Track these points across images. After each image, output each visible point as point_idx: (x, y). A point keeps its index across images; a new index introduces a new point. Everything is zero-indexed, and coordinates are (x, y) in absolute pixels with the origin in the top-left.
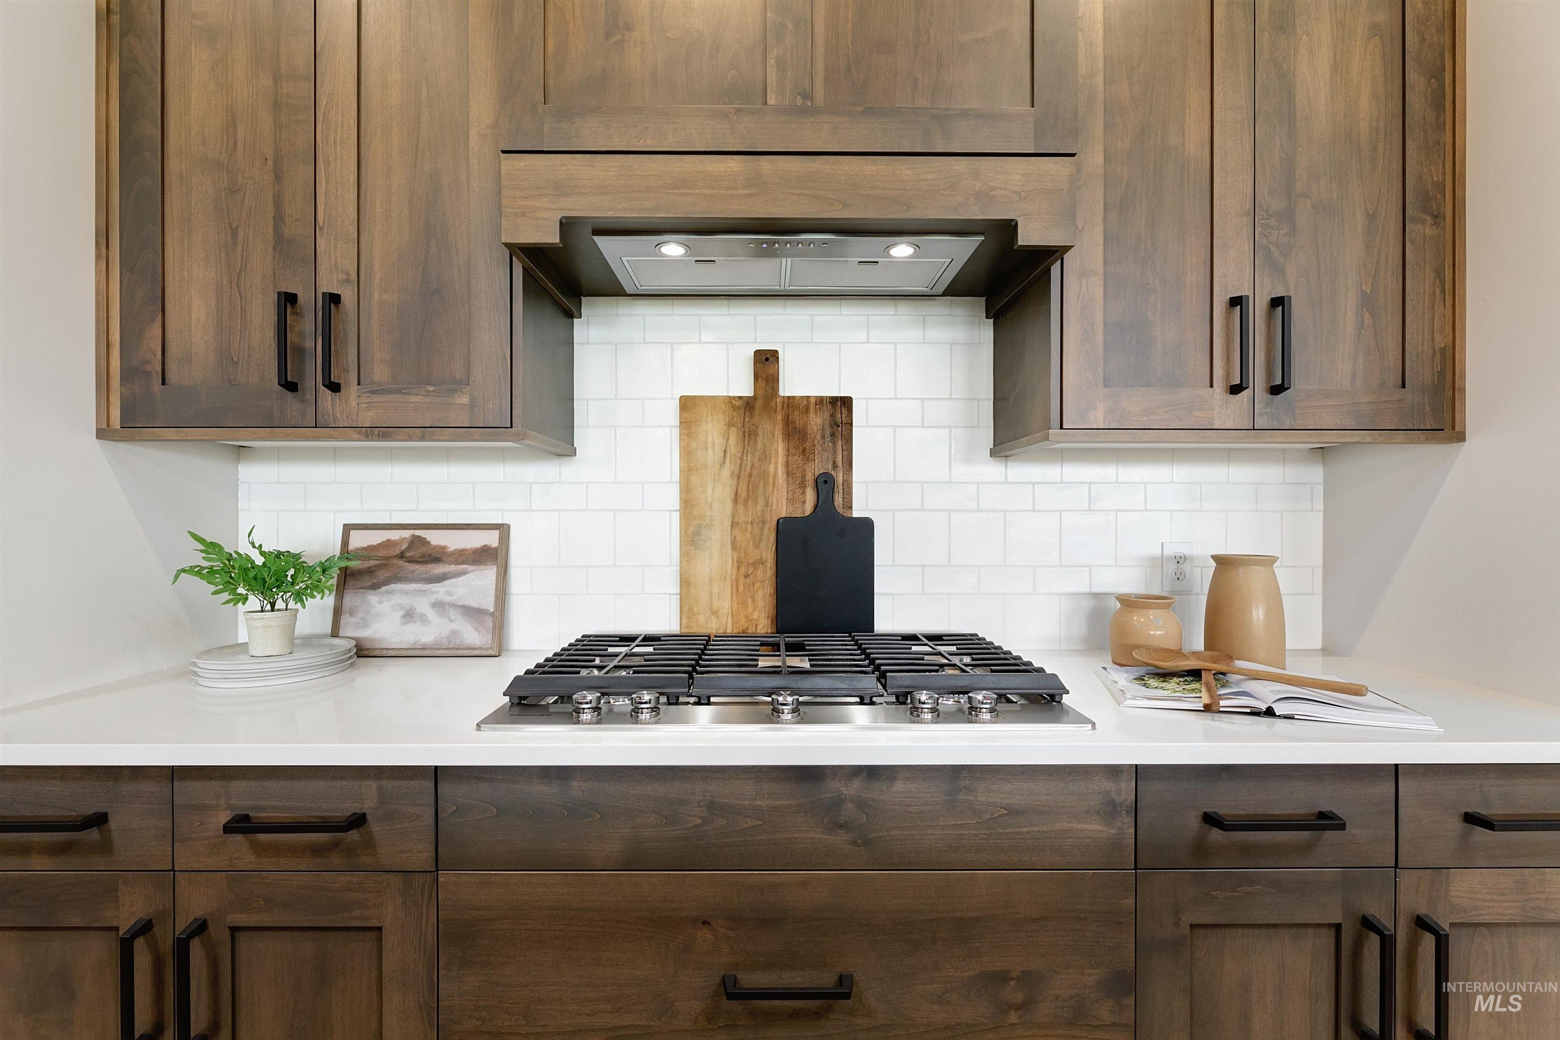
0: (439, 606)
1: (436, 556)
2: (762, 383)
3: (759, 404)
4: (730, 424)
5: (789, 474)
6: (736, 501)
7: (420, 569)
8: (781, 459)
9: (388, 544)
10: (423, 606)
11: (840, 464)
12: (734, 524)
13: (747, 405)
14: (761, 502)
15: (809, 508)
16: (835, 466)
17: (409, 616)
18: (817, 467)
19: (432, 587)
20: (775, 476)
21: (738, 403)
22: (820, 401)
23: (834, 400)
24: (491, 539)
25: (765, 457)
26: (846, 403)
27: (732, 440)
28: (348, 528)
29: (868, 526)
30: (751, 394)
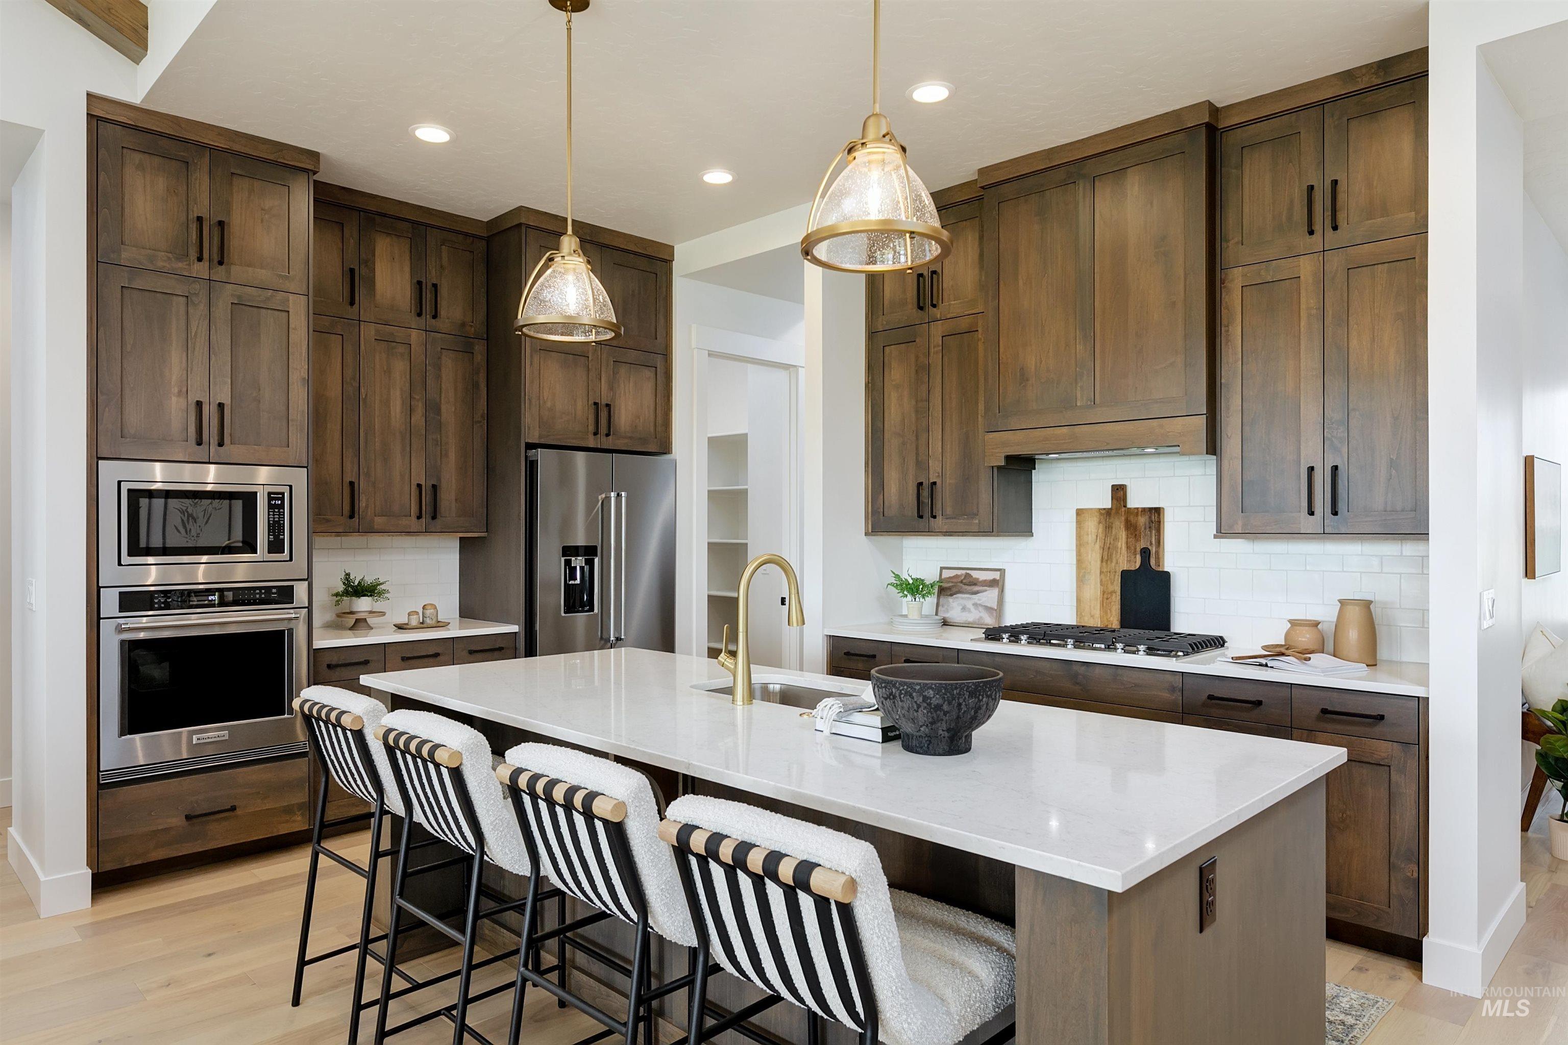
0: (975, 605)
1: (975, 583)
2: (1115, 502)
3: (1113, 511)
4: (1100, 522)
5: (1128, 548)
6: (1102, 561)
7: (969, 588)
8: (1124, 540)
9: (957, 576)
10: (969, 604)
11: (1154, 542)
12: (1101, 572)
13: (1108, 512)
14: (1114, 561)
15: (1138, 565)
16: (1151, 544)
17: (964, 609)
18: (1143, 544)
19: (974, 596)
20: (1121, 548)
21: (1103, 512)
22: (1144, 510)
23: (1151, 509)
24: (996, 575)
25: (1116, 539)
26: (1158, 511)
27: (1100, 530)
28: (942, 568)
29: (1167, 575)
30: (1110, 507)
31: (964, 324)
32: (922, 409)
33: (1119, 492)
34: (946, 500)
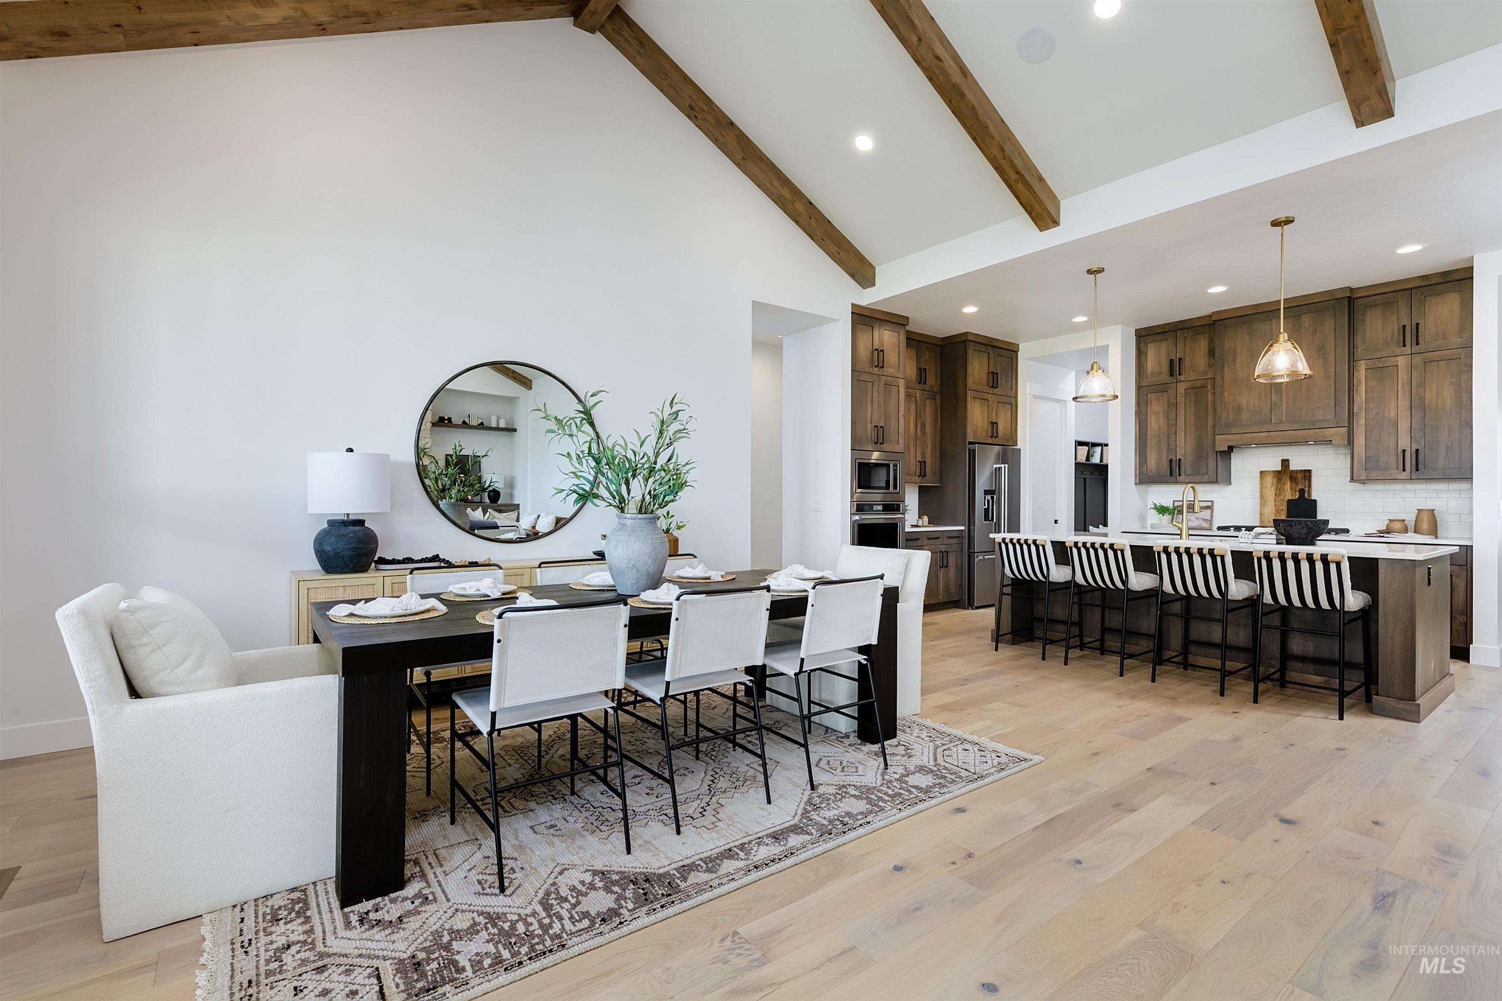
0: (1196, 518)
1: (1195, 508)
2: (1283, 467)
3: (1282, 472)
4: (1274, 477)
5: (1291, 489)
6: (1276, 496)
8: (1289, 485)
9: (1184, 505)
10: (1193, 518)
11: (1307, 485)
12: (1275, 501)
13: (1279, 472)
14: (1283, 495)
15: (1297, 497)
16: (1305, 487)
18: (1300, 487)
20: (1287, 489)
21: (1276, 472)
22: (1301, 471)
23: (1305, 471)
24: (1210, 504)
25: (1284, 485)
26: (1309, 471)
27: (1275, 481)
28: (1174, 501)
29: (1315, 501)
30: (1280, 469)
31: (1199, 383)
32: (1172, 424)
33: (1285, 463)
34: (1187, 466)
